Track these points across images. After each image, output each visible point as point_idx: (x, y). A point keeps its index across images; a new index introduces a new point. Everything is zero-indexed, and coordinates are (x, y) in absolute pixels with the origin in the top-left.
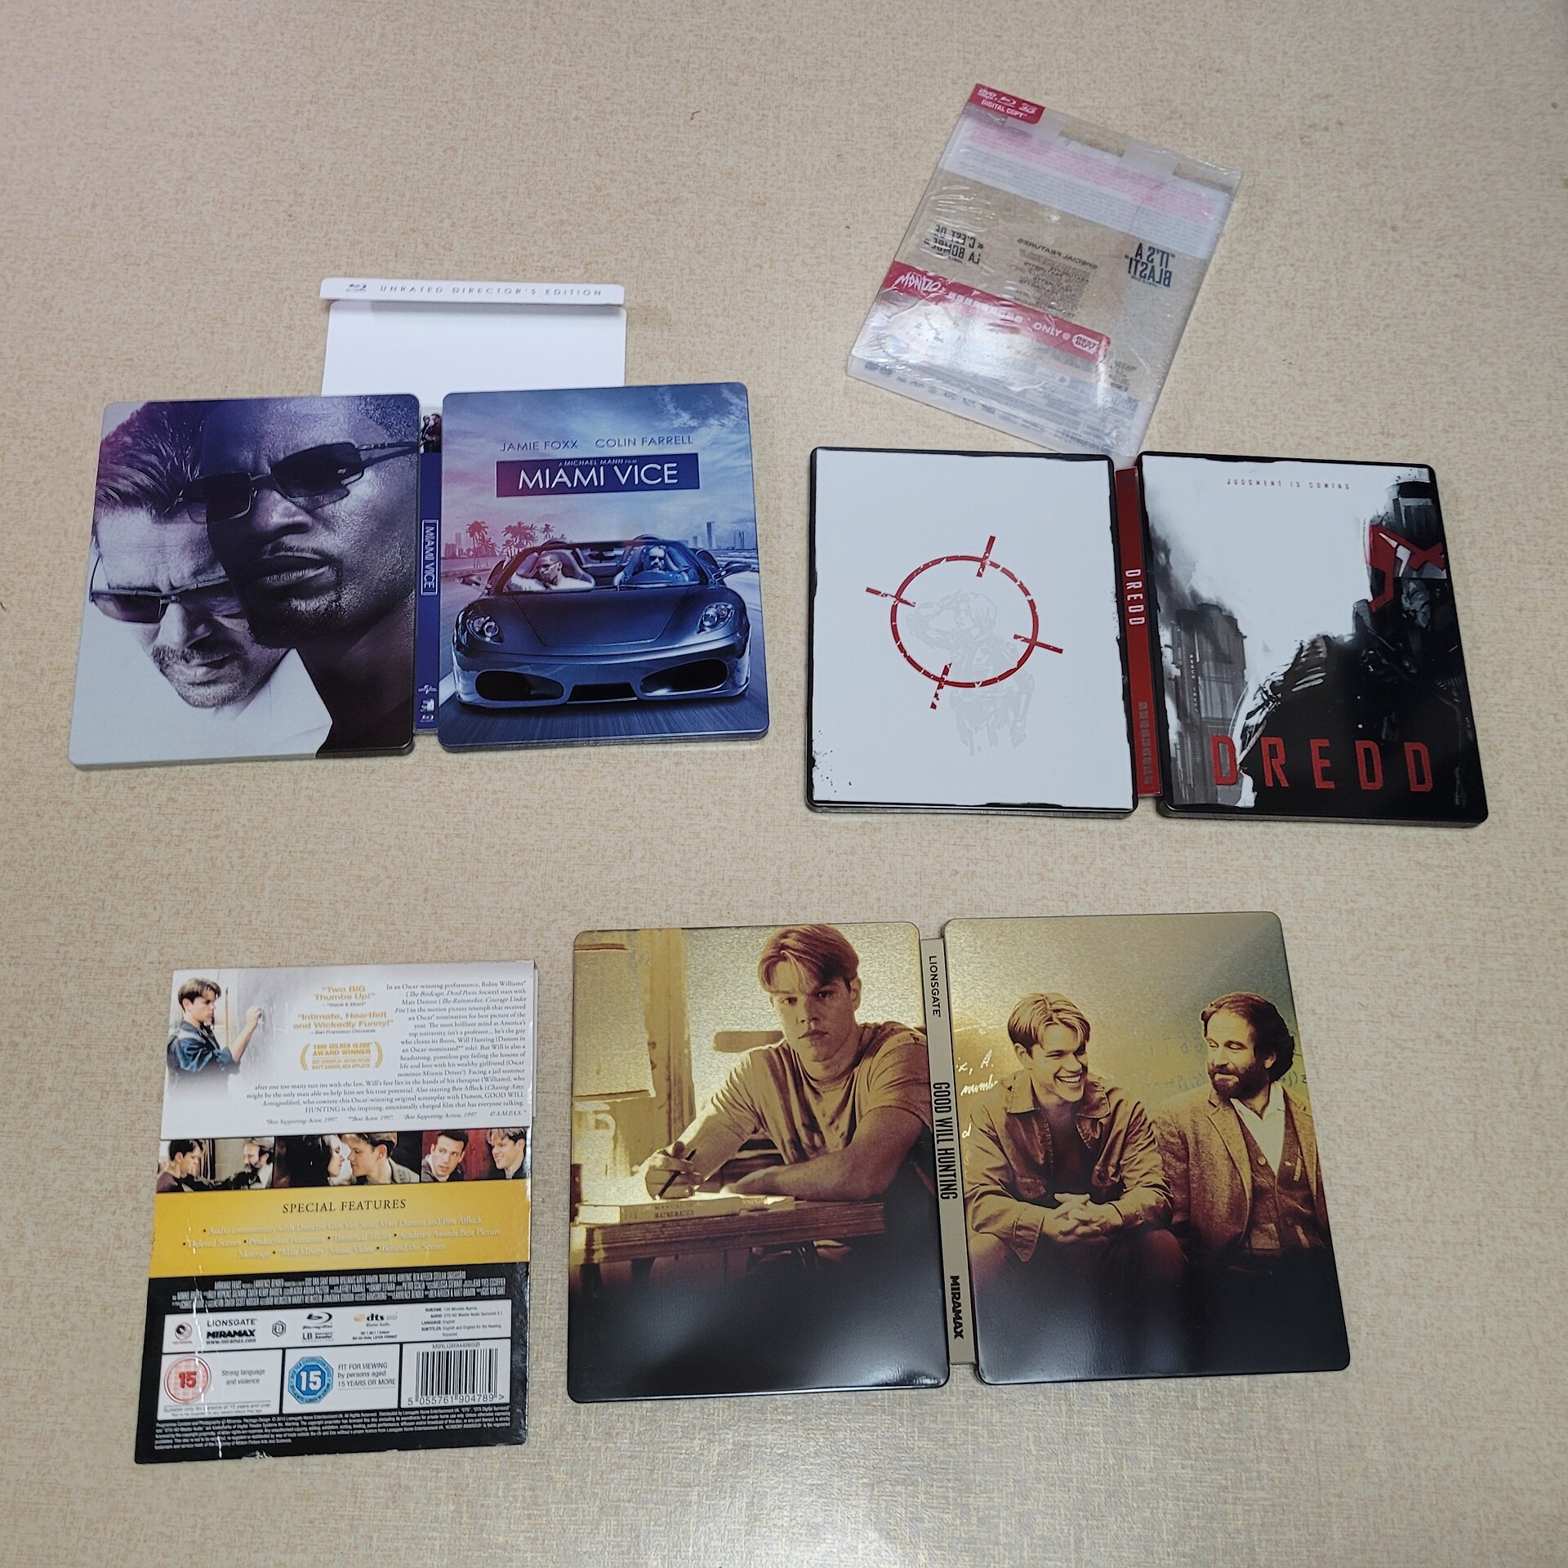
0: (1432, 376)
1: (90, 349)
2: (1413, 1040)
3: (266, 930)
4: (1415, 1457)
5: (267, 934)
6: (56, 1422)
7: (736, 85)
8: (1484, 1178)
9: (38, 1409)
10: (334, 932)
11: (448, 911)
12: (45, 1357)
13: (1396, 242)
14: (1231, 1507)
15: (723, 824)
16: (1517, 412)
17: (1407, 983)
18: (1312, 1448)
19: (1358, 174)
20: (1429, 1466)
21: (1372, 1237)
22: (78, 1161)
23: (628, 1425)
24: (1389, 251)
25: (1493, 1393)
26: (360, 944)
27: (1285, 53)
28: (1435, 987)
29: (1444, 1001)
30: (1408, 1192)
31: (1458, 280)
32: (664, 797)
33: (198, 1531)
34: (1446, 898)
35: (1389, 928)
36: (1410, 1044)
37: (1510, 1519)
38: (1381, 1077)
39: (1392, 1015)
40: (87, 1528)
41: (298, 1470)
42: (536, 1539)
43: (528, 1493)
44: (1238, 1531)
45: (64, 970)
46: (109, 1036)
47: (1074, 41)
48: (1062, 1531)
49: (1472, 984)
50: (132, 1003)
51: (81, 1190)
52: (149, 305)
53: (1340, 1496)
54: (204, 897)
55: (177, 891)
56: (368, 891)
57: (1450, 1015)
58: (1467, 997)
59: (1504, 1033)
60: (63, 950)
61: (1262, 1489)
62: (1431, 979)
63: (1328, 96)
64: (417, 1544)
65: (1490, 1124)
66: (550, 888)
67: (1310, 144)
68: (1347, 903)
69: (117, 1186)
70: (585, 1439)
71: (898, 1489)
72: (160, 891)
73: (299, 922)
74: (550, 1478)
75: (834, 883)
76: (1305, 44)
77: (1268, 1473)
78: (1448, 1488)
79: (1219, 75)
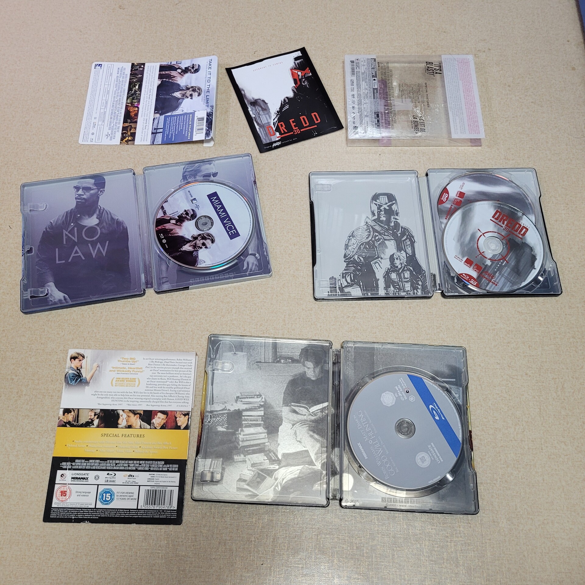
0: (523, 138)
1: (42, 138)
2: (517, 375)
3: (102, 339)
4: (518, 525)
5: (102, 340)
6: (25, 512)
7: (270, 41)
8: (543, 425)
9: (19, 507)
10: (125, 339)
11: (166, 331)
12: (22, 488)
13: (510, 91)
14: (450, 544)
15: (265, 300)
16: (555, 150)
17: (514, 355)
18: (480, 522)
19: (496, 67)
20: (523, 529)
21: (502, 446)
22: (34, 420)
23: (229, 513)
24: (507, 94)
25: (547, 503)
26: (135, 343)
27: (469, 25)
28: (525, 356)
29: (528, 361)
30: (515, 430)
31: (533, 104)
32: (243, 291)
33: (75, 550)
34: (529, 324)
35: (508, 335)
36: (516, 377)
37: (554, 549)
38: (505, 389)
39: (509, 366)
40: (36, 549)
41: (111, 528)
42: (196, 554)
43: (193, 537)
44: (452, 552)
45: (30, 353)
46: (46, 376)
47: (392, 23)
48: (387, 552)
49: (539, 355)
50: (54, 365)
51: (36, 430)
52: (62, 122)
53: (490, 540)
54: (80, 328)
55: (70, 325)
56: (138, 325)
57: (531, 366)
58: (537, 360)
59: (550, 373)
60: (30, 346)
61: (461, 537)
62: (523, 353)
63: (485, 40)
64: (153, 555)
65: (546, 406)
66: (202, 324)
67: (478, 57)
68: (492, 326)
69: (48, 429)
70: (214, 518)
71: (327, 536)
72: (64, 326)
73: (113, 336)
74: (201, 532)
75: (305, 321)
76: (476, 22)
77: (463, 531)
78: (530, 537)
79: (445, 34)
